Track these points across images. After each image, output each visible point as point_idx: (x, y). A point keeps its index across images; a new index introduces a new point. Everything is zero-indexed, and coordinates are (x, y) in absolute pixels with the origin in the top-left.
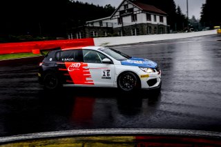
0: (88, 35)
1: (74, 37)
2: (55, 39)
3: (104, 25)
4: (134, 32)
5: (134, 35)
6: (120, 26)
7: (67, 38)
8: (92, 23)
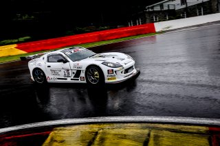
0: (148, 21)
1: (135, 24)
2: (116, 28)
3: (165, 8)
4: (200, 12)
5: (200, 15)
6: (184, 6)
7: (127, 26)
8: (152, 8)
